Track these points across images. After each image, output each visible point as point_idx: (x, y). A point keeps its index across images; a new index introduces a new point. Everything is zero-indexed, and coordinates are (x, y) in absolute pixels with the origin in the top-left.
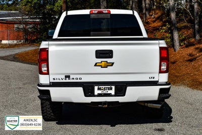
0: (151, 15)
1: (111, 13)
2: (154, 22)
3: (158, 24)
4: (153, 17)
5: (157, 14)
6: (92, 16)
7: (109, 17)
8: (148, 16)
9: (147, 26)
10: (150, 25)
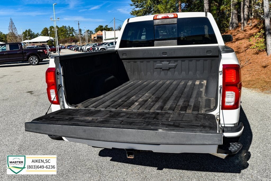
0: (249, 24)
1: (179, 17)
2: (251, 29)
3: (254, 31)
4: (250, 25)
5: (254, 22)
6: (156, 22)
7: (176, 22)
8: (246, 24)
9: (244, 33)
10: (247, 32)
